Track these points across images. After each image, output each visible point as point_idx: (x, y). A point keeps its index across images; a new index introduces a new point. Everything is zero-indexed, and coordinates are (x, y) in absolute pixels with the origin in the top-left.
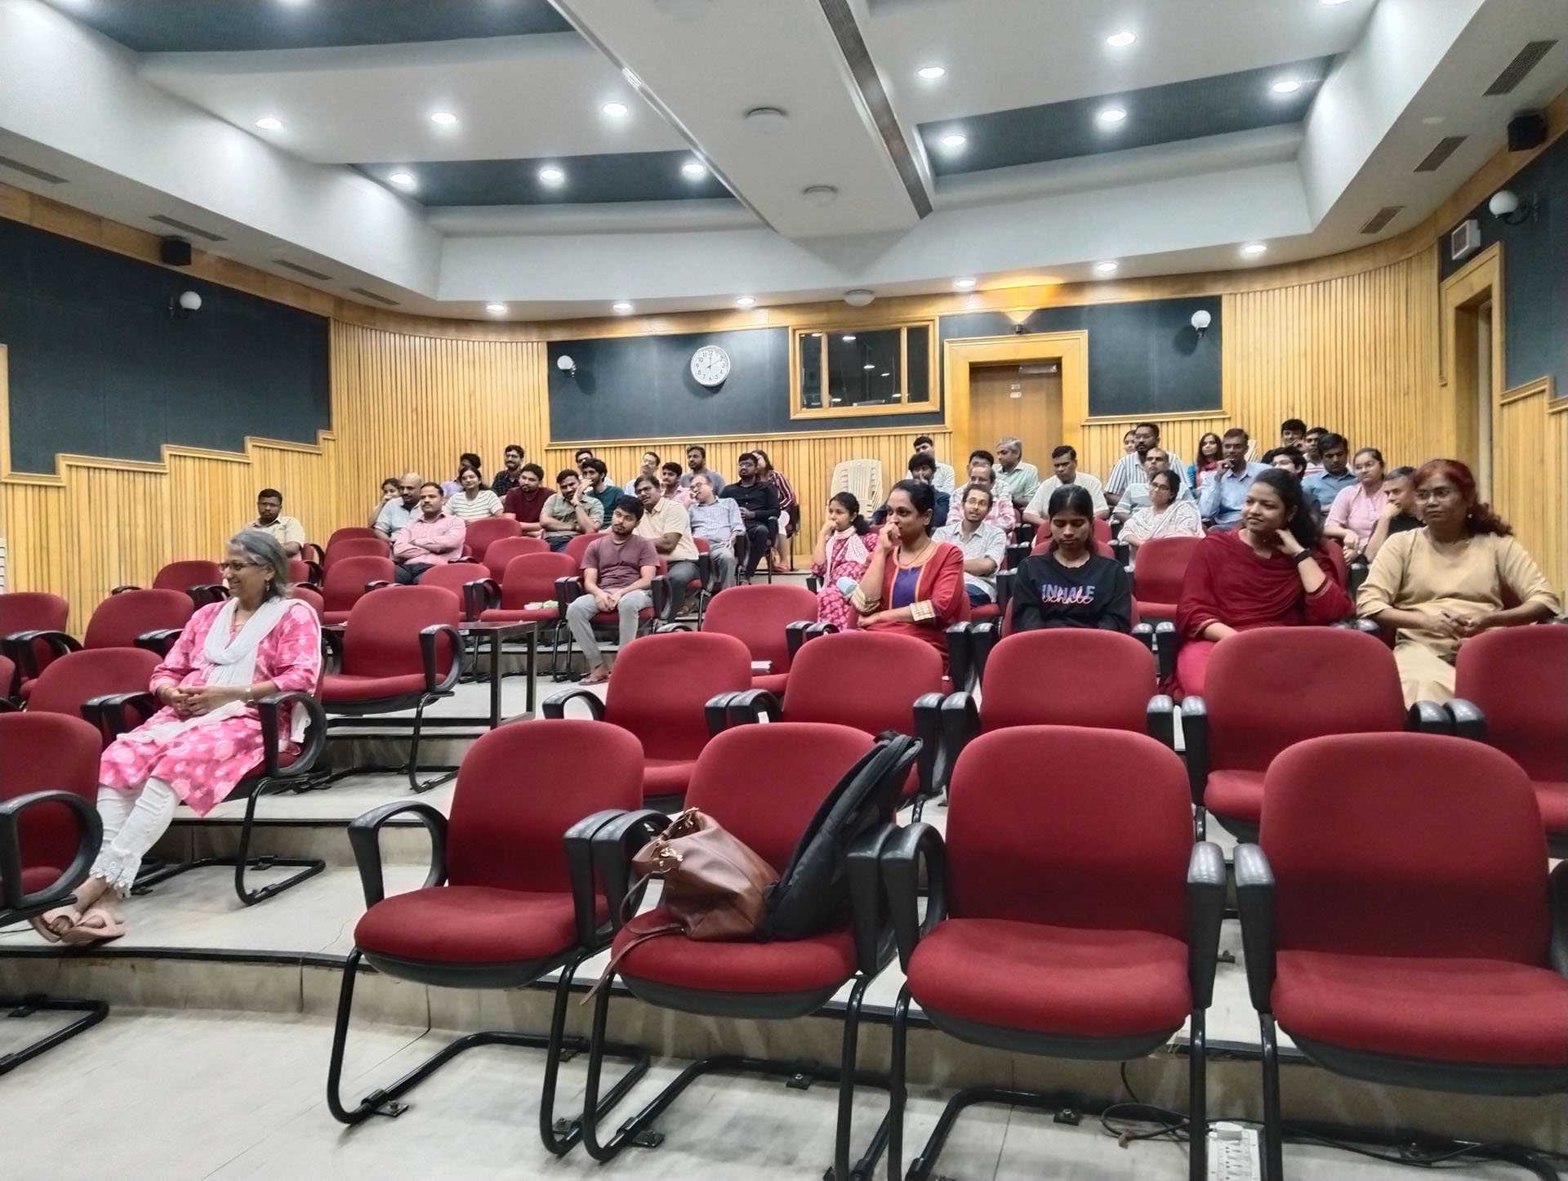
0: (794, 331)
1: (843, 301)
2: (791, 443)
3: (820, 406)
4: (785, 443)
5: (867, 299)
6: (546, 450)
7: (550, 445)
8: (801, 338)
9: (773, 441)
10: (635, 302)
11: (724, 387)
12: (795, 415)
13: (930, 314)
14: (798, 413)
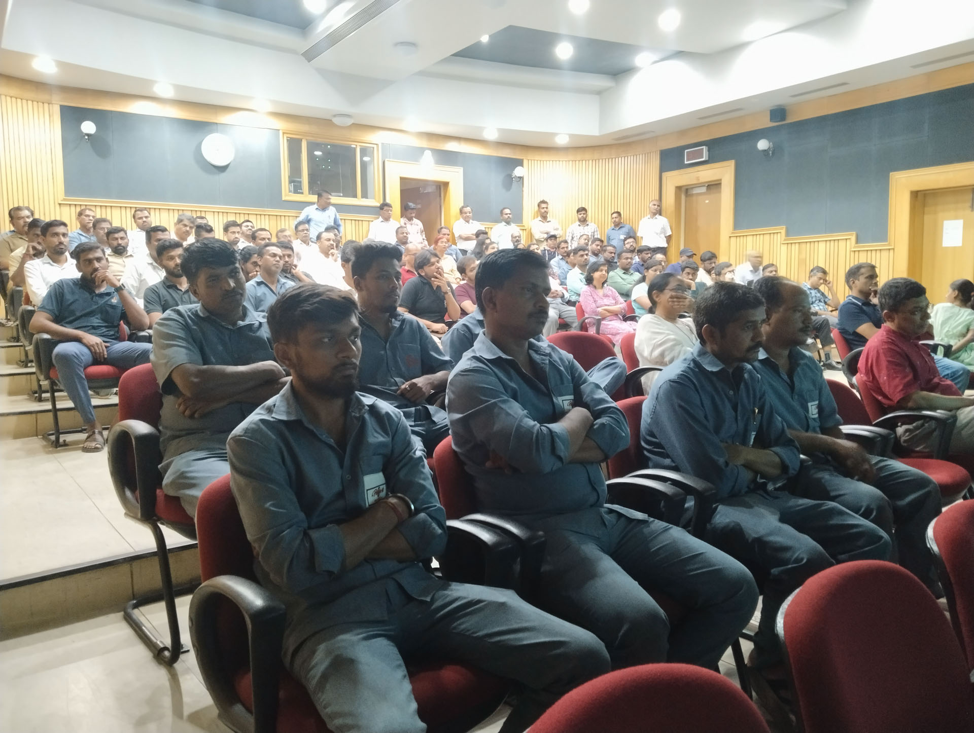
0: (284, 133)
1: (331, 120)
2: (283, 218)
3: (302, 193)
4: (278, 217)
5: (349, 122)
6: (60, 204)
7: (64, 200)
8: (287, 140)
9: (269, 215)
10: (178, 88)
11: (228, 170)
12: (286, 196)
13: (374, 138)
14: (287, 195)
